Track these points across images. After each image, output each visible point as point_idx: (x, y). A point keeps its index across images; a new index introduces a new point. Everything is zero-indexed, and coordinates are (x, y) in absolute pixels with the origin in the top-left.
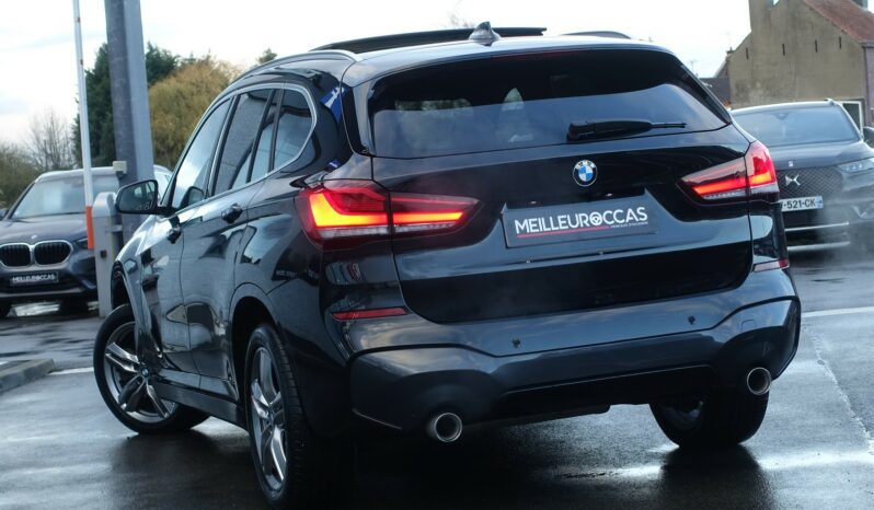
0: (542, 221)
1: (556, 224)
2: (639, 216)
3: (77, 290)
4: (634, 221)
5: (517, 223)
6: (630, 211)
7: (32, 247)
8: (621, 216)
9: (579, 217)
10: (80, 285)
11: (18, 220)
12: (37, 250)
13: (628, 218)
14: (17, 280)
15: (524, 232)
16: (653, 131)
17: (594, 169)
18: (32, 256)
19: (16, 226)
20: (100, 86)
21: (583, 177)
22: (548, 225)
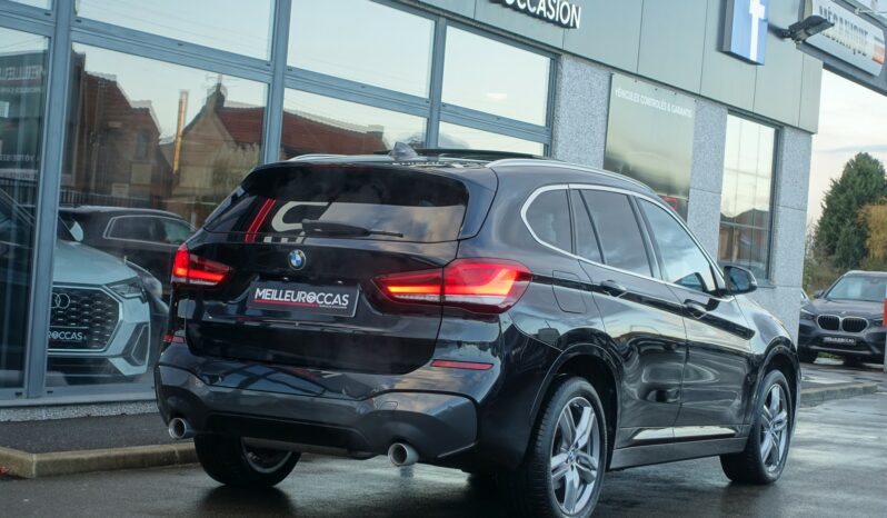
0: (275, 292)
1: (283, 297)
2: (342, 301)
3: (867, 352)
4: (337, 304)
5: (258, 290)
6: (338, 296)
7: (841, 319)
8: (330, 299)
9: (300, 294)
10: (869, 349)
11: (829, 300)
12: (845, 322)
13: (335, 302)
14: (828, 339)
15: (259, 298)
16: (372, 236)
17: (302, 258)
18: (841, 325)
19: (830, 303)
20: (844, 195)
21: (294, 262)
22: (277, 296)
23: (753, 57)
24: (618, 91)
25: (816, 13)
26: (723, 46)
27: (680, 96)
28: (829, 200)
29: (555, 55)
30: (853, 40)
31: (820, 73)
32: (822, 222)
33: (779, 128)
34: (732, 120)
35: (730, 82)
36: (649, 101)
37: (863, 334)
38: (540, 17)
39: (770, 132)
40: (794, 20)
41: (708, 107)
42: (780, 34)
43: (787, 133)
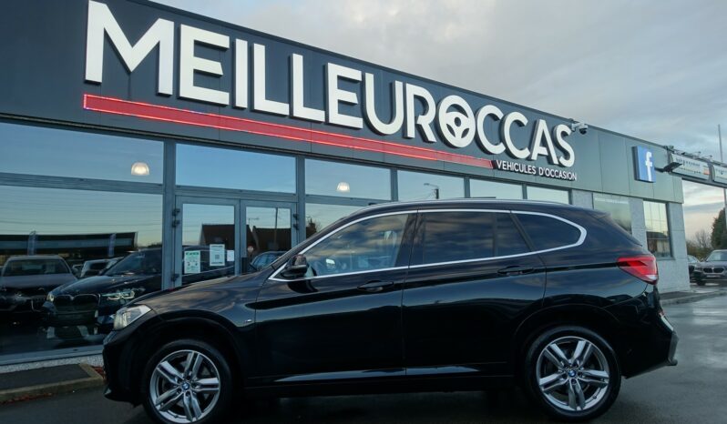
23: (650, 180)
24: (596, 199)
25: (675, 161)
26: (637, 178)
27: (622, 197)
28: (714, 225)
29: (570, 190)
30: (694, 169)
31: (681, 183)
32: (713, 233)
33: (667, 203)
34: (646, 204)
35: (642, 190)
36: (611, 201)
37: (723, 273)
38: (561, 178)
39: (664, 205)
40: (666, 164)
41: (634, 199)
42: (661, 171)
43: (670, 204)
